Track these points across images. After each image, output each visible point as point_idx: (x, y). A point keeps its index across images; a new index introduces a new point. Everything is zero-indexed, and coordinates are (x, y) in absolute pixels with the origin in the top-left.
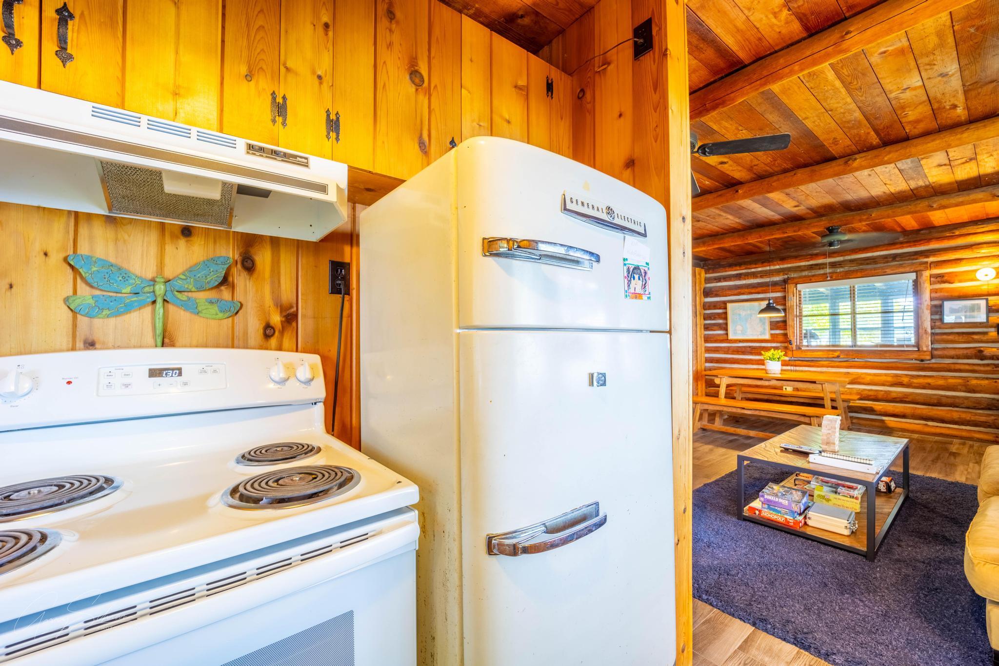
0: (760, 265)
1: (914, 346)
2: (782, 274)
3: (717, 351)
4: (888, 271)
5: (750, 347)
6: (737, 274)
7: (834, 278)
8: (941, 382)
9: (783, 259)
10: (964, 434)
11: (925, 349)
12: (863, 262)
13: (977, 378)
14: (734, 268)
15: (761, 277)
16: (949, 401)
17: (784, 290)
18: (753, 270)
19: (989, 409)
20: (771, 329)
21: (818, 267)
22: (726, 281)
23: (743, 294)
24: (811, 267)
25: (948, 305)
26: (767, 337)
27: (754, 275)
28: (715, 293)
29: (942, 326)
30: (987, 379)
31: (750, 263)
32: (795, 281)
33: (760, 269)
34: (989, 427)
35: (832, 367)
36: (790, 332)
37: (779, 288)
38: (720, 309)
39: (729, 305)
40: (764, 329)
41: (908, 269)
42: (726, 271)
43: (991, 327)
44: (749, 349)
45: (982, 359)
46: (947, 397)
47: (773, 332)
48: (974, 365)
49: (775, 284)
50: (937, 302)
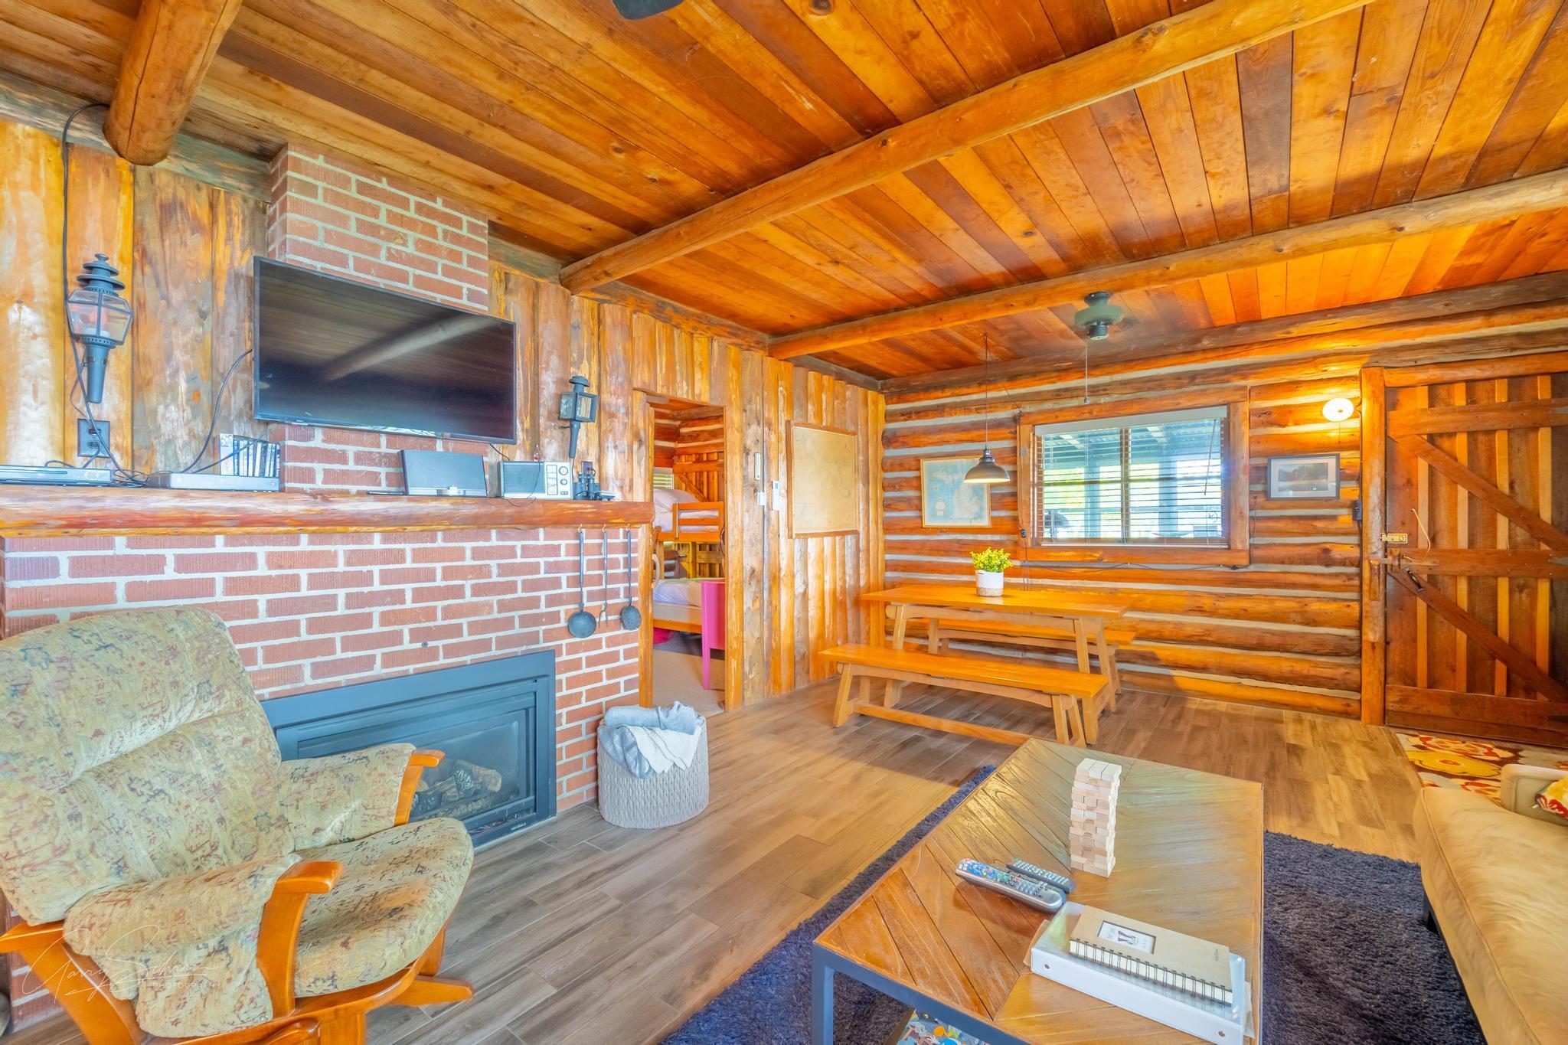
0: (976, 390)
1: (1221, 541)
2: (1010, 406)
3: (906, 549)
4: (1184, 403)
5: (958, 541)
6: (938, 406)
7: (1095, 413)
8: (1264, 607)
9: (1013, 378)
10: (1298, 700)
11: (1240, 546)
12: (1141, 385)
13: (1319, 599)
14: (934, 394)
15: (978, 411)
16: (1276, 640)
17: (1014, 436)
18: (964, 398)
19: (1337, 655)
20: (993, 508)
21: (1069, 394)
22: (919, 418)
23: (947, 442)
24: (1058, 395)
25: (1277, 466)
26: (985, 522)
27: (965, 407)
28: (901, 440)
29: (1268, 504)
30: (1335, 600)
31: (958, 384)
32: (1032, 419)
33: (975, 397)
34: (1337, 687)
35: (1090, 578)
36: (1021, 514)
37: (1005, 432)
38: (910, 470)
39: (925, 464)
40: (981, 509)
41: (1214, 400)
42: (919, 400)
43: (1343, 506)
44: (956, 545)
45: (1327, 565)
46: (1273, 633)
47: (995, 514)
48: (1315, 575)
49: (999, 425)
50: (1260, 461)
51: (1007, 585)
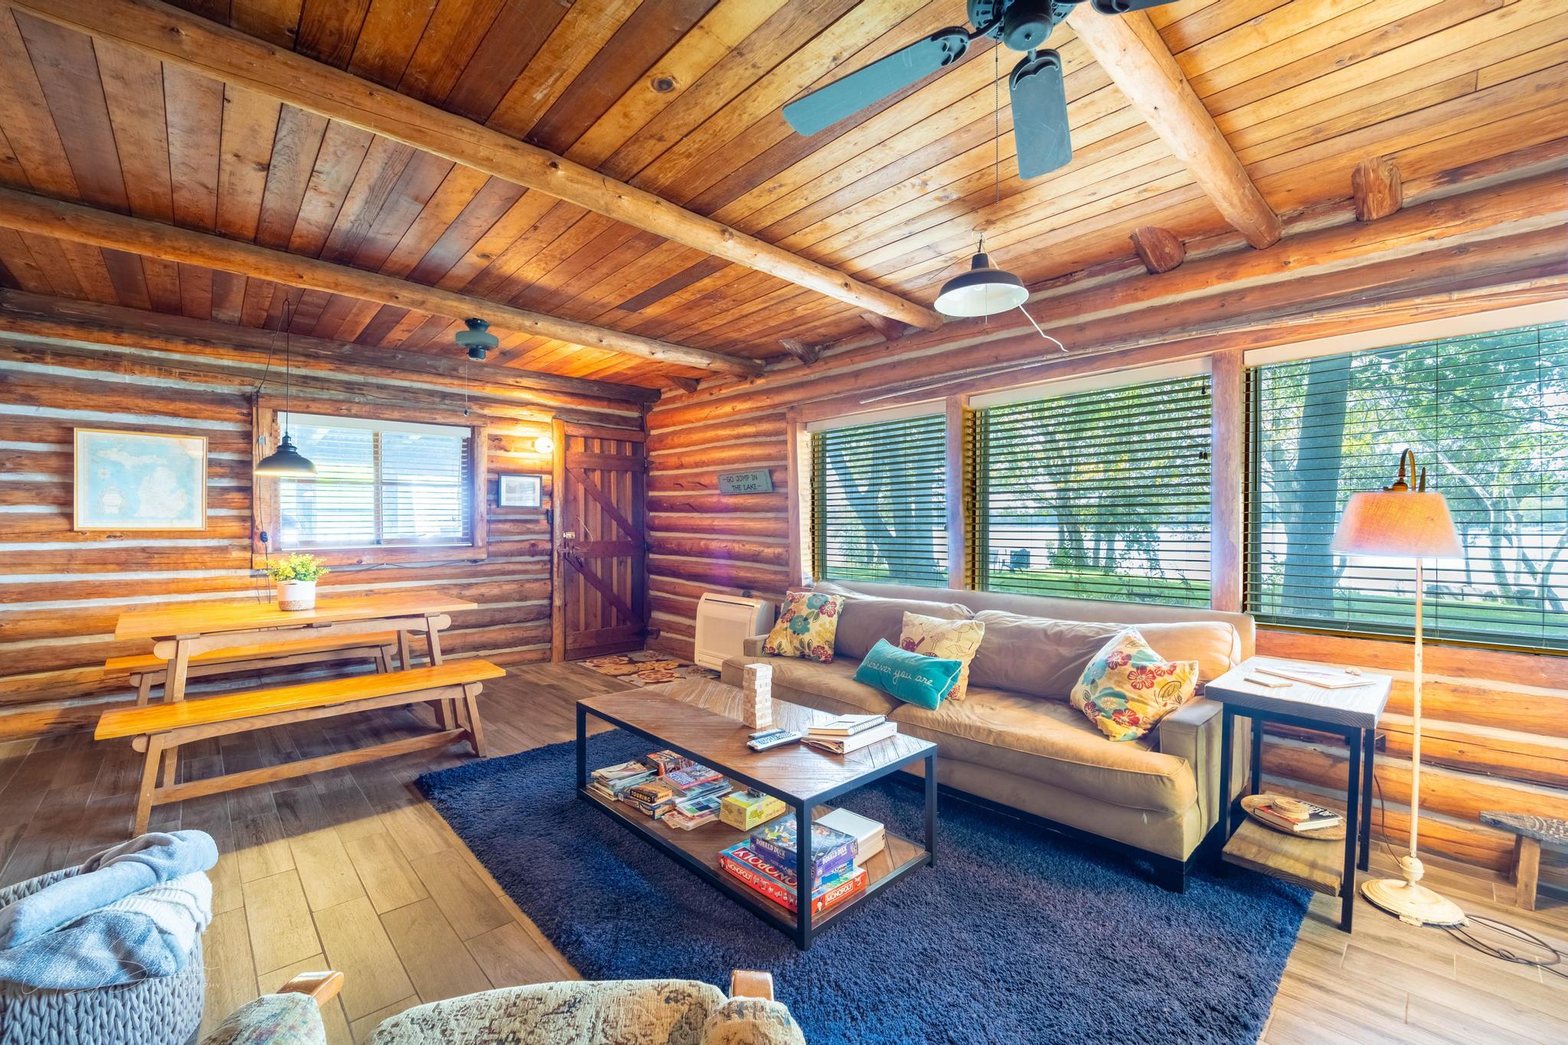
0: (181, 348)
1: (463, 540)
2: (237, 380)
3: (29, 565)
4: (440, 419)
5: (143, 550)
6: (106, 354)
7: (353, 412)
8: (496, 591)
9: (242, 347)
10: (517, 658)
11: (480, 544)
12: (397, 393)
13: (528, 581)
14: (96, 334)
15: (182, 376)
16: (502, 616)
17: (249, 419)
18: (156, 354)
19: (537, 619)
20: (210, 506)
21: (319, 384)
22: (62, 364)
23: (126, 409)
24: (305, 380)
25: (504, 480)
26: (197, 523)
27: (162, 367)
28: (21, 390)
29: (499, 510)
30: (537, 580)
31: (153, 334)
32: (274, 403)
33: (176, 356)
34: (539, 642)
36: (256, 513)
37: (232, 412)
38: (40, 440)
39: (80, 436)
40: (191, 505)
41: (463, 421)
42: (65, 336)
43: (542, 514)
44: (141, 556)
45: (533, 556)
46: (500, 610)
47: (212, 512)
48: (526, 563)
49: (222, 400)
50: (494, 477)
51: (321, 596)
